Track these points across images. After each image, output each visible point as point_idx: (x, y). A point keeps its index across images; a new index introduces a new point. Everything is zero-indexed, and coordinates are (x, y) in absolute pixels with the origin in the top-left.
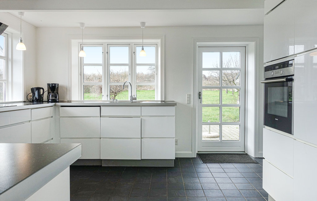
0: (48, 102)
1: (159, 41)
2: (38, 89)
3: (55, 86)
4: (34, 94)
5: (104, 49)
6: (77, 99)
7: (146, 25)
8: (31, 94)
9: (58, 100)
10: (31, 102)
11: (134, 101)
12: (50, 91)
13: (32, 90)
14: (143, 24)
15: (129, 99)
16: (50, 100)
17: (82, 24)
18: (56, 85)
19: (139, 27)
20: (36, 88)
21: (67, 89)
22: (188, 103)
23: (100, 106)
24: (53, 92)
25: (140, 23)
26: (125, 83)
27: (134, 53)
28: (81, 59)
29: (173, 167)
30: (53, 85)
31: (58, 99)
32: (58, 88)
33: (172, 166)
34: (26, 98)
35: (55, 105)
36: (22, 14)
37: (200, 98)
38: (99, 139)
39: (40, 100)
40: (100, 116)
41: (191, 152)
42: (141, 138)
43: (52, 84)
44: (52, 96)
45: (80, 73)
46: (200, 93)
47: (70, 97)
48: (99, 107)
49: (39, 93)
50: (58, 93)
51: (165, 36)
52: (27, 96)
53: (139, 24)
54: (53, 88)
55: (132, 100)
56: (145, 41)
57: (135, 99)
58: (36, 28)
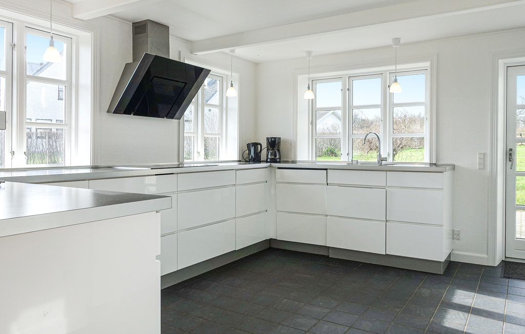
0: (267, 162)
1: (428, 64)
2: (255, 145)
3: (275, 141)
4: (250, 151)
5: (344, 85)
6: (306, 159)
7: (402, 41)
8: (247, 152)
9: (278, 160)
10: (247, 161)
11: (384, 162)
12: (269, 147)
13: (248, 145)
14: (397, 41)
15: (376, 160)
16: (268, 160)
17: (309, 53)
18: (277, 139)
19: (390, 46)
20: (253, 143)
21: (291, 144)
22: (479, 169)
23: (326, 169)
24: (273, 149)
25: (391, 40)
26: (368, 134)
27: (389, 86)
28: (313, 102)
29: (440, 275)
30: (273, 139)
31: (280, 158)
32: (279, 143)
33: (439, 273)
34: (241, 156)
35: (270, 166)
36: (233, 51)
37: (510, 161)
38: (325, 217)
39: (257, 159)
40: (326, 183)
41: (485, 256)
42: (386, 221)
43: (271, 138)
44: (271, 154)
45: (311, 121)
46: (511, 150)
47: (295, 155)
48: (326, 171)
49: (255, 150)
50: (279, 150)
51: (438, 54)
52: (242, 154)
53: (390, 42)
54: (274, 144)
55: (380, 161)
56: (399, 67)
57: (385, 159)
58: (256, 64)
